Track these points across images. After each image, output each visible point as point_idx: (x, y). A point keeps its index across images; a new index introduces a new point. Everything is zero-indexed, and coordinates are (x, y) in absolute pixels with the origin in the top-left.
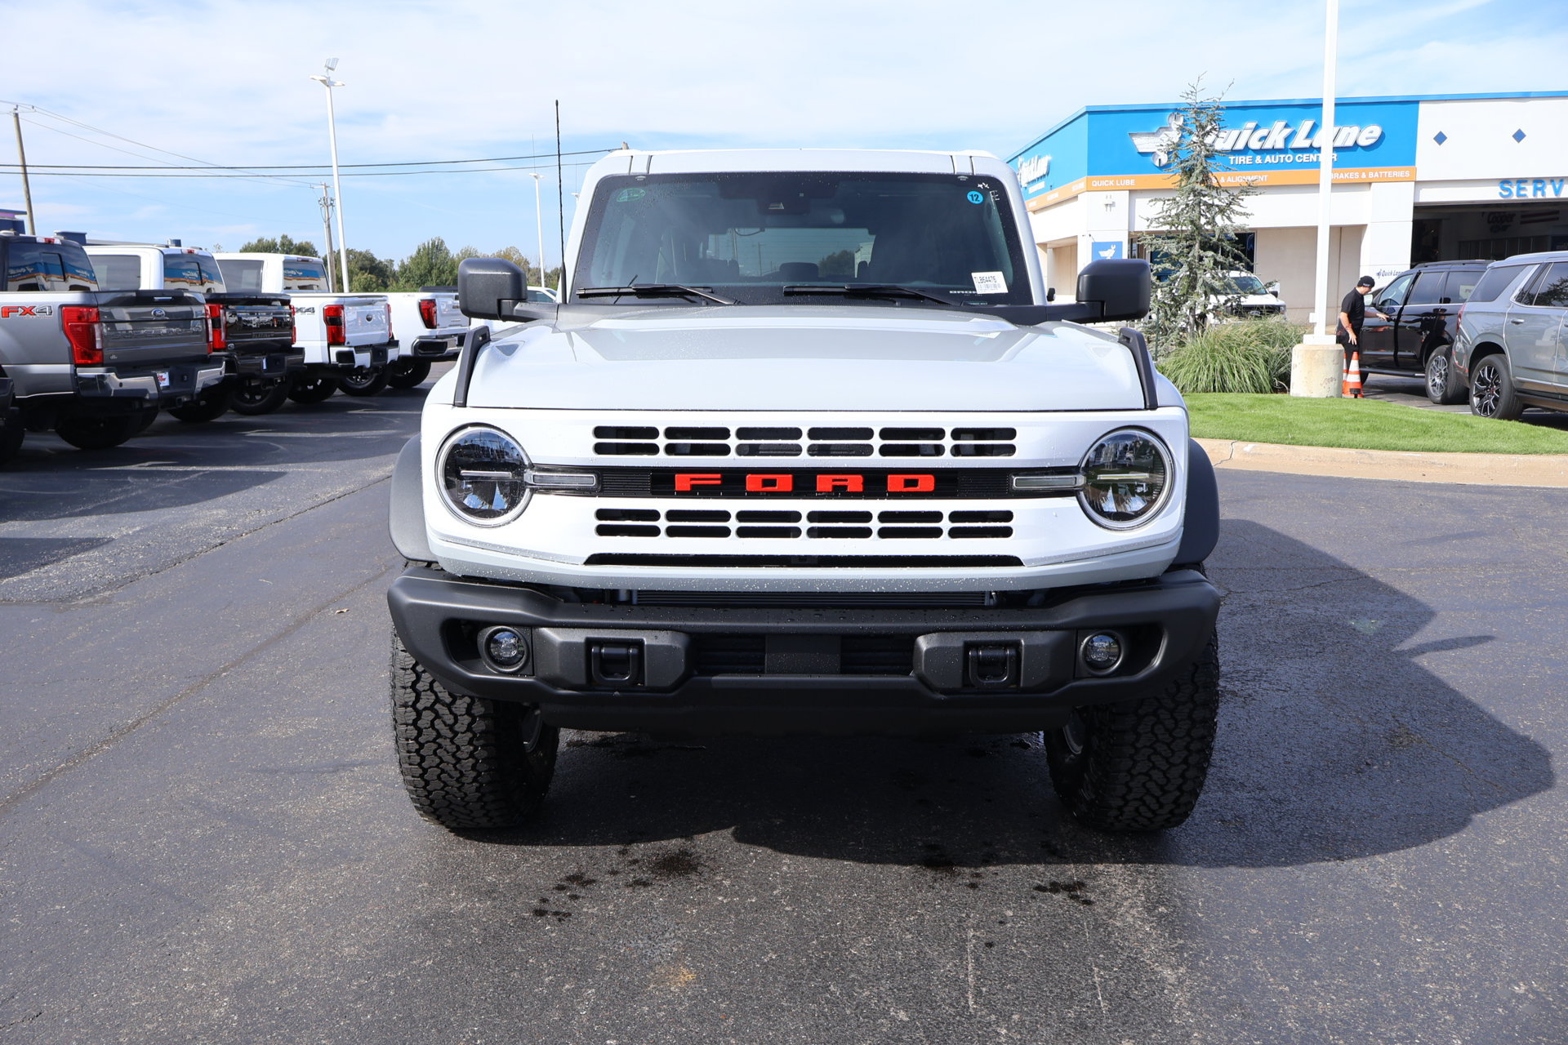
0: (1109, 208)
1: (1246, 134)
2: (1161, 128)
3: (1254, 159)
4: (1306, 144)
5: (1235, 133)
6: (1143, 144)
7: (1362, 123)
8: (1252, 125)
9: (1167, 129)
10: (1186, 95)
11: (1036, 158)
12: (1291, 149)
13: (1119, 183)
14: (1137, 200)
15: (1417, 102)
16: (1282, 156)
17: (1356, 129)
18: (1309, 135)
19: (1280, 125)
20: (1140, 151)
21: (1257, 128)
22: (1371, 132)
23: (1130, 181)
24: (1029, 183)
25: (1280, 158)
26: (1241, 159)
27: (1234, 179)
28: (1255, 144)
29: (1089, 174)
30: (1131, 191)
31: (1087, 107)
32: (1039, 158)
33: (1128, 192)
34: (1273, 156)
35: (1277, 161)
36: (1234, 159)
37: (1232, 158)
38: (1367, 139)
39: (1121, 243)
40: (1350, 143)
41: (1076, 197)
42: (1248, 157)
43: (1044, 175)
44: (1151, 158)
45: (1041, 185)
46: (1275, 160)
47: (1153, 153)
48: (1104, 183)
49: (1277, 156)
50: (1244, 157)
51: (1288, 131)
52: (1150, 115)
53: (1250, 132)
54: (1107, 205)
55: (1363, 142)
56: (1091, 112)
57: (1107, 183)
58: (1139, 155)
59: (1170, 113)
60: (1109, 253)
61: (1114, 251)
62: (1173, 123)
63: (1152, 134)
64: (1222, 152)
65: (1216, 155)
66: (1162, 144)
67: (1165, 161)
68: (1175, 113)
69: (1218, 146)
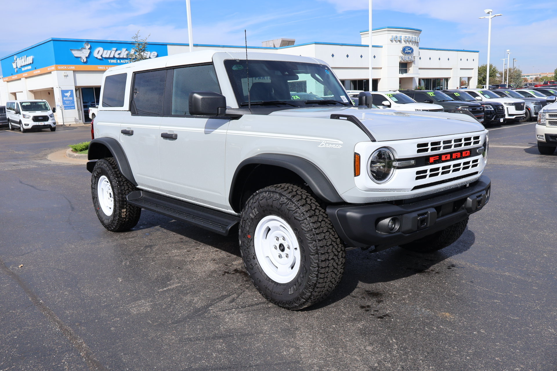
1: (113, 52)
2: (82, 48)
3: (117, 61)
5: (109, 51)
6: (76, 53)
8: (115, 49)
9: (85, 48)
10: (134, 38)
11: (25, 56)
12: (129, 58)
13: (69, 68)
14: (76, 74)
15: (167, 45)
16: (126, 60)
19: (124, 50)
20: (75, 56)
21: (116, 50)
22: (154, 54)
23: (73, 67)
24: (22, 66)
25: (126, 61)
26: (112, 61)
28: (117, 56)
29: (56, 64)
30: (74, 71)
31: (52, 38)
32: (27, 57)
33: (73, 71)
34: (123, 60)
35: (125, 62)
36: (110, 61)
37: (109, 60)
38: (153, 56)
39: (73, 90)
40: (148, 57)
41: (50, 73)
42: (115, 60)
43: (31, 64)
44: (80, 59)
45: (29, 67)
46: (124, 62)
47: (80, 57)
48: (62, 67)
49: (125, 61)
50: (113, 60)
51: (127, 52)
52: (78, 43)
53: (114, 51)
54: (65, 76)
56: (54, 40)
57: (64, 68)
58: (75, 58)
59: (85, 43)
60: (68, 94)
61: (70, 93)
62: (86, 46)
63: (79, 50)
64: (106, 58)
65: (104, 59)
66: (83, 54)
67: (85, 60)
68: (87, 43)
69: (104, 56)
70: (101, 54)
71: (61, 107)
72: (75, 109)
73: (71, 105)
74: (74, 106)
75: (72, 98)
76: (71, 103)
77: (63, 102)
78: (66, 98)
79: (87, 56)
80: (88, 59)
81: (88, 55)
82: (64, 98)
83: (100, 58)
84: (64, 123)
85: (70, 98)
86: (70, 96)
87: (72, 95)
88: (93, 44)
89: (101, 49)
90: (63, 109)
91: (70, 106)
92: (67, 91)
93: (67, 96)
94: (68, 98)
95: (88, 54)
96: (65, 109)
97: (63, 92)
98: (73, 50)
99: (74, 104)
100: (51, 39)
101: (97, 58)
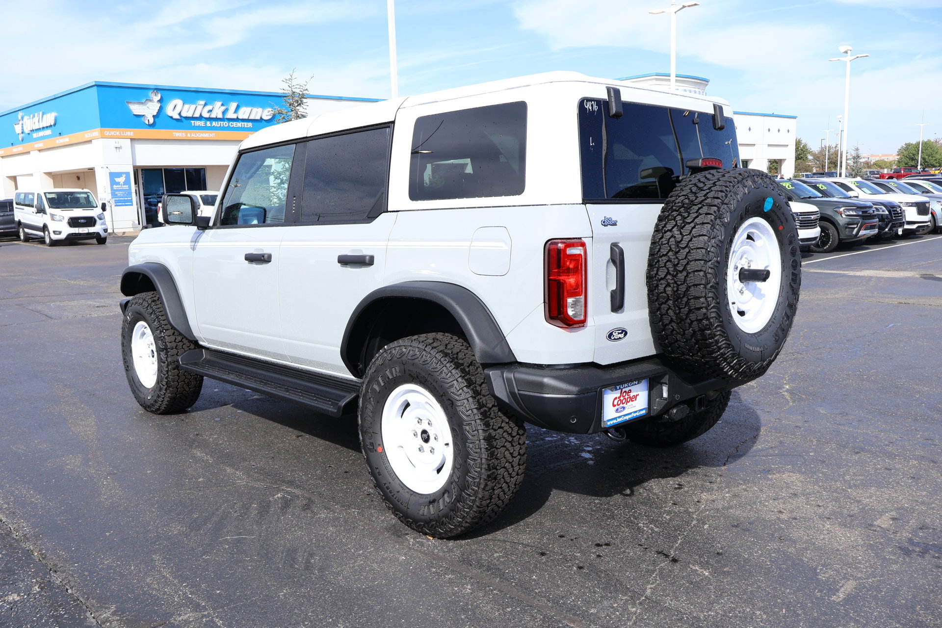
0: (118, 150)
1: (200, 108)
2: (147, 100)
3: (206, 123)
4: (235, 116)
5: (193, 107)
6: (136, 109)
7: (263, 106)
8: (203, 103)
9: (151, 101)
10: (285, 80)
11: (41, 113)
12: (227, 119)
13: (123, 133)
14: (136, 145)
16: (222, 123)
17: (260, 110)
18: (236, 111)
19: (218, 104)
20: (135, 114)
21: (205, 105)
22: (268, 112)
23: (130, 133)
24: (32, 131)
25: (220, 124)
26: (198, 123)
27: (196, 135)
28: (206, 115)
29: (101, 127)
30: (132, 140)
31: (95, 81)
32: (43, 114)
33: (130, 140)
34: (217, 122)
35: (219, 125)
36: (194, 123)
37: (193, 122)
38: (267, 116)
39: (129, 173)
40: (258, 118)
41: (90, 141)
42: (202, 122)
43: (51, 126)
44: (143, 119)
45: (48, 132)
46: (218, 124)
47: (144, 115)
48: (112, 133)
49: (219, 123)
50: (199, 122)
51: (223, 108)
52: (140, 91)
53: (202, 106)
54: (116, 148)
55: (265, 118)
56: (99, 86)
57: (115, 133)
58: (134, 116)
59: (152, 91)
60: (121, 180)
61: (125, 178)
62: (154, 97)
63: (142, 103)
64: (187, 118)
65: (182, 118)
66: (149, 110)
67: (151, 121)
68: (155, 91)
69: (184, 114)
70: (179, 112)
71: (109, 202)
72: (132, 205)
73: (126, 199)
74: (131, 201)
75: (127, 186)
76: (127, 195)
77: (112, 193)
78: (118, 186)
79: (155, 114)
80: (156, 120)
81: (157, 113)
82: (115, 186)
83: (178, 117)
84: (113, 231)
85: (124, 186)
86: (125, 183)
87: (127, 182)
88: (166, 93)
89: (179, 102)
90: (113, 206)
91: (124, 200)
92: (119, 175)
93: (118, 183)
94: (120, 186)
95: (157, 111)
96: (116, 206)
97: (113, 176)
98: (131, 103)
99: (132, 197)
100: (94, 84)
101: (171, 117)
